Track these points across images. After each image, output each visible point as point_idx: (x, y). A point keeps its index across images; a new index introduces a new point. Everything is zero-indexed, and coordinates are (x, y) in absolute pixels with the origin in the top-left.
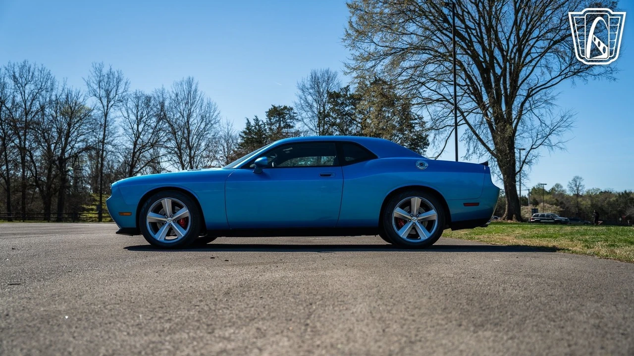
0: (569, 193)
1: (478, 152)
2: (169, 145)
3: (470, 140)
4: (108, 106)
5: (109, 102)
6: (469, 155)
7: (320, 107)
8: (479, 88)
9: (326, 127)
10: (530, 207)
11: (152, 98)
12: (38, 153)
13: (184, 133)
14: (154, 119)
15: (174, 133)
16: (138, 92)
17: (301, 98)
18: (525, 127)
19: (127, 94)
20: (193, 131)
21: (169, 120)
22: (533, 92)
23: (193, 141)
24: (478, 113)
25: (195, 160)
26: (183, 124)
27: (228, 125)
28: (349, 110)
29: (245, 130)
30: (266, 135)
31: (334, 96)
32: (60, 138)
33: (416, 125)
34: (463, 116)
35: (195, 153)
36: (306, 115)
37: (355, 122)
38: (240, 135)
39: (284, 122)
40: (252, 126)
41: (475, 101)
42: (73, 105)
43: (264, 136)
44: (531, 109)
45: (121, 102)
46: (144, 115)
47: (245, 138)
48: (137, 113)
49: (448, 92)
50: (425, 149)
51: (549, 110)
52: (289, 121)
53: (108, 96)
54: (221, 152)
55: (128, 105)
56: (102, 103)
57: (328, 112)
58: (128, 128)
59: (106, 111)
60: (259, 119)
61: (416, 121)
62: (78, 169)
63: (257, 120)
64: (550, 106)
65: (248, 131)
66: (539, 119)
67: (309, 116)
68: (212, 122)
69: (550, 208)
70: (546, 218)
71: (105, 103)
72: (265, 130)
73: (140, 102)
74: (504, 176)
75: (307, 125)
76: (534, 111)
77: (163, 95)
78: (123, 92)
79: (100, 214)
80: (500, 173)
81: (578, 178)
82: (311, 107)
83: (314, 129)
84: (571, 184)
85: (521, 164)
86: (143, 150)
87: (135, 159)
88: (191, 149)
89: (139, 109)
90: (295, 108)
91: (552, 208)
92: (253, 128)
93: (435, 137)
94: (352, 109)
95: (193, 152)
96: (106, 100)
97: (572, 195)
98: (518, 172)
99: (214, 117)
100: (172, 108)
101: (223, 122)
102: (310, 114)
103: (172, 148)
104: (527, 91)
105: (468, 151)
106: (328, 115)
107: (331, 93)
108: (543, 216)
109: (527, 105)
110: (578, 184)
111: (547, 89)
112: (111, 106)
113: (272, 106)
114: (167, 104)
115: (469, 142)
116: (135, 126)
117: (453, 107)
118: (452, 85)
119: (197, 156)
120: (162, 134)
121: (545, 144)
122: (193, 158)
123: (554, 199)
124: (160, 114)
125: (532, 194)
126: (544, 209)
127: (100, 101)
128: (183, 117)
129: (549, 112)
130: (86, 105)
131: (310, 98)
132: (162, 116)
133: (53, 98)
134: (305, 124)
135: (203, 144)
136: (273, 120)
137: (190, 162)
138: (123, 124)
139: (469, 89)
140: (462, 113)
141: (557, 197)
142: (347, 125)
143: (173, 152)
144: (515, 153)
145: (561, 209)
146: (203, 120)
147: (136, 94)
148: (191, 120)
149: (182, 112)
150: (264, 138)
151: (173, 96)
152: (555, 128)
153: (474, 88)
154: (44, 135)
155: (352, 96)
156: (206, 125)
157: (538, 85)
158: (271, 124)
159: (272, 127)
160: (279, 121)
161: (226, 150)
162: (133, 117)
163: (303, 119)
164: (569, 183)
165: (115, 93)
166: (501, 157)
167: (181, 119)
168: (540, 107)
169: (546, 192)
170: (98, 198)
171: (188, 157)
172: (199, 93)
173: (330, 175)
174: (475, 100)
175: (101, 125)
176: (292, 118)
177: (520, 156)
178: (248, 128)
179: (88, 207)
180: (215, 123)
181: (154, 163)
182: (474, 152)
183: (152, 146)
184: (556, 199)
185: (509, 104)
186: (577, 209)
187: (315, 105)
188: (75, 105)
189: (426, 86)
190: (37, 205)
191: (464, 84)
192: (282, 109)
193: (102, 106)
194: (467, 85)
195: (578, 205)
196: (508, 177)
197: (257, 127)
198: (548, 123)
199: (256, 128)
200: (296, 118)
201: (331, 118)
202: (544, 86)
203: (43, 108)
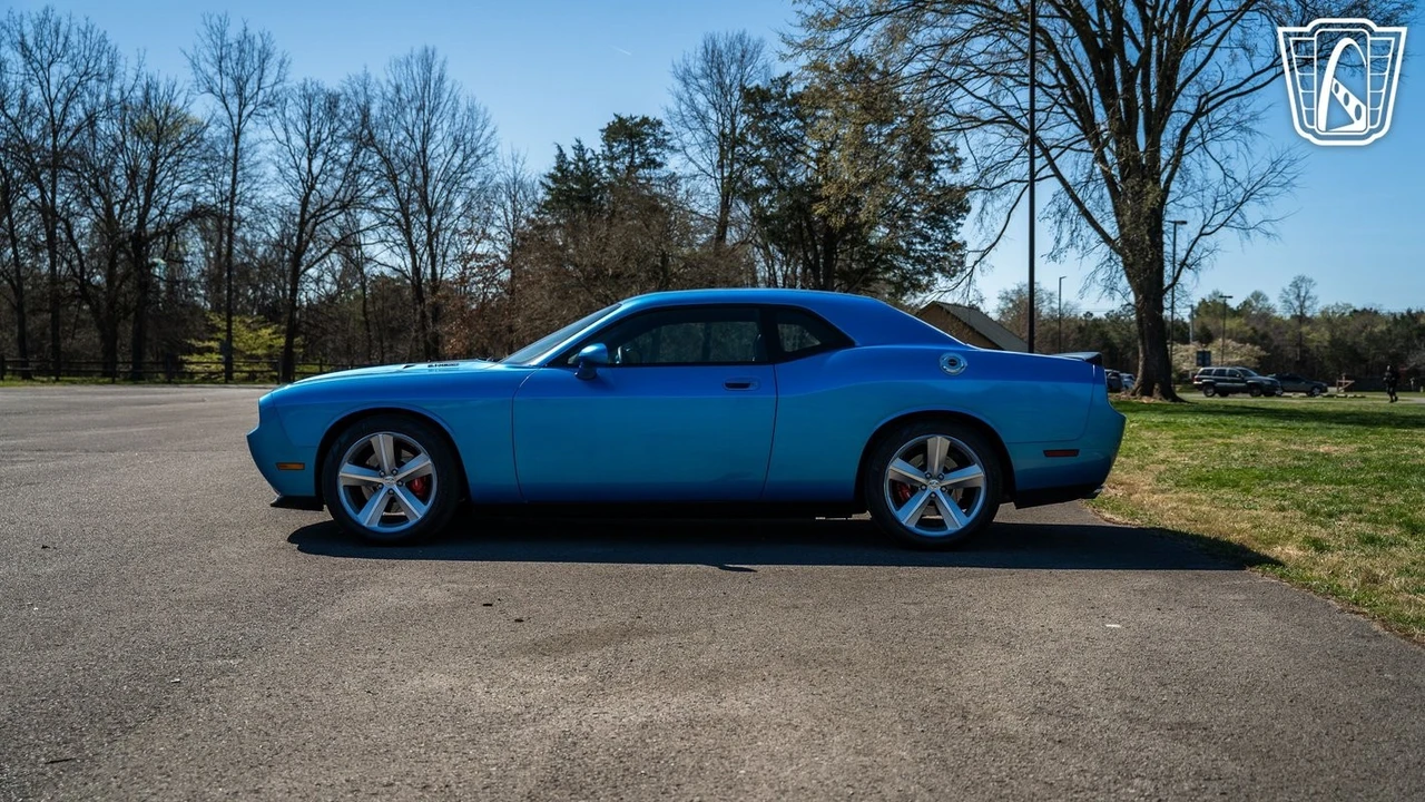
0: (1282, 311)
1: (1080, 244)
2: (380, 204)
3: (1063, 216)
4: (240, 116)
5: (242, 105)
6: (1060, 251)
7: (723, 120)
8: (1087, 92)
9: (736, 166)
10: (1193, 347)
11: (342, 97)
12: (84, 224)
13: (414, 176)
14: (347, 146)
15: (393, 178)
16: (309, 83)
17: (681, 99)
18: (1189, 183)
19: (284, 89)
20: (436, 173)
21: (379, 146)
22: (1211, 104)
23: (436, 195)
24: (1082, 150)
25: (441, 240)
26: (412, 155)
27: (515, 160)
28: (788, 129)
29: (552, 171)
30: (599, 184)
31: (755, 98)
32: (133, 187)
33: (941, 166)
34: (1049, 157)
35: (439, 223)
36: (692, 139)
37: (803, 158)
38: (542, 183)
39: (641, 154)
40: (570, 163)
41: (1075, 122)
42: (160, 114)
43: (596, 185)
44: (1204, 142)
45: (271, 105)
46: (324, 136)
47: (552, 190)
48: (308, 132)
49: (1014, 102)
50: (960, 221)
51: (1246, 145)
52: (652, 150)
53: (240, 91)
54: (498, 223)
55: (287, 115)
56: (227, 108)
57: (741, 134)
58: (287, 165)
59: (236, 127)
60: (586, 148)
61: (942, 157)
62: (175, 259)
63: (580, 149)
64: (1248, 137)
65: (559, 175)
66: (1222, 167)
67: (699, 139)
68: (479, 152)
69: (1238, 349)
70: (1228, 378)
71: (234, 109)
72: (599, 171)
73: (315, 106)
74: (1137, 297)
75: (694, 162)
76: (1210, 149)
77: (365, 89)
78: (276, 83)
79: (228, 363)
80: (1129, 289)
81: (1303, 279)
82: (703, 119)
83: (710, 171)
84: (1287, 293)
85: (1176, 270)
86: (322, 218)
87: (305, 237)
88: (430, 213)
89: (312, 123)
90: (665, 121)
91: (1244, 350)
92: (572, 167)
93: (983, 209)
94: (797, 127)
95: (435, 221)
96: (237, 101)
97: (1288, 317)
98: (1167, 289)
99: (482, 140)
100: (387, 121)
101: (504, 152)
102: (701, 135)
103: (388, 210)
104: (1196, 101)
105: (1058, 241)
106: (742, 141)
107: (749, 90)
108: (1221, 373)
109: (1195, 132)
110: (1303, 294)
111: (1243, 97)
112: (249, 116)
113: (616, 115)
114: (375, 110)
115: (1061, 222)
116: (305, 163)
117: (1027, 137)
118: (1026, 85)
119: (446, 229)
120: (365, 179)
121: (1233, 224)
122: (436, 234)
123: (1248, 328)
124: (361, 133)
125: (1198, 314)
126: (1223, 351)
127: (222, 104)
128: (413, 140)
129: (1245, 151)
130: (191, 115)
131: (701, 100)
132: (364, 139)
133: (116, 95)
134: (690, 159)
135: (458, 203)
136: (618, 149)
137: (429, 243)
138: (276, 158)
139: (1064, 95)
140: (1046, 151)
141: (1254, 324)
142: (785, 164)
143: (391, 221)
144: (1163, 243)
145: (1264, 353)
146: (458, 146)
147: (304, 89)
148: (431, 147)
149: (410, 128)
150: (597, 190)
151: (390, 92)
152: (1256, 188)
153: (1075, 94)
154: (96, 182)
155: (796, 98)
156: (465, 158)
157: (1221, 89)
158: (613, 158)
159: (615, 166)
160: (630, 151)
161: (511, 217)
162: (298, 142)
163: (684, 148)
164: (1284, 290)
165: (256, 86)
166: (1131, 258)
167: (408, 144)
168: (1225, 137)
169: (1232, 309)
170: (223, 325)
171: (424, 232)
172: (447, 84)
173: (746, 386)
174: (1076, 118)
175: (226, 160)
176: (660, 144)
177: (1174, 250)
178: (559, 168)
179: (200, 344)
180: (486, 154)
181: (347, 243)
182: (1071, 243)
183: (344, 207)
184: (1253, 329)
185: (1154, 133)
186: (1298, 350)
187: (713, 114)
188: (167, 113)
189: (964, 88)
190: (87, 339)
191: (1054, 82)
192: (637, 125)
193: (226, 114)
194: (1059, 85)
195: (1300, 341)
196: (1145, 298)
197: (581, 164)
198: (1241, 175)
199: (577, 167)
200: (670, 144)
201: (748, 148)
202: (1237, 92)
203: (91, 120)
